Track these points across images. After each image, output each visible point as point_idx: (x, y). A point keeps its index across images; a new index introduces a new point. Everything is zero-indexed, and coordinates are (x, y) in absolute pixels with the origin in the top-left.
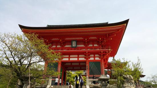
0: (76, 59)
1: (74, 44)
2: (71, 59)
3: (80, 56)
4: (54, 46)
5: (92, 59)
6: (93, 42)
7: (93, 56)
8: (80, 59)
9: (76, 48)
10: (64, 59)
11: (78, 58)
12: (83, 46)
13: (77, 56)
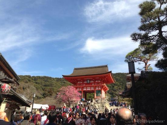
0: (90, 89)
1: (88, 82)
2: (87, 89)
3: (92, 87)
4: (79, 83)
5: (97, 89)
6: (98, 80)
7: (97, 87)
8: (92, 89)
9: (89, 83)
10: (85, 90)
11: (91, 88)
12: (93, 82)
13: (90, 88)
